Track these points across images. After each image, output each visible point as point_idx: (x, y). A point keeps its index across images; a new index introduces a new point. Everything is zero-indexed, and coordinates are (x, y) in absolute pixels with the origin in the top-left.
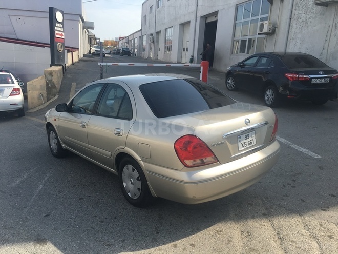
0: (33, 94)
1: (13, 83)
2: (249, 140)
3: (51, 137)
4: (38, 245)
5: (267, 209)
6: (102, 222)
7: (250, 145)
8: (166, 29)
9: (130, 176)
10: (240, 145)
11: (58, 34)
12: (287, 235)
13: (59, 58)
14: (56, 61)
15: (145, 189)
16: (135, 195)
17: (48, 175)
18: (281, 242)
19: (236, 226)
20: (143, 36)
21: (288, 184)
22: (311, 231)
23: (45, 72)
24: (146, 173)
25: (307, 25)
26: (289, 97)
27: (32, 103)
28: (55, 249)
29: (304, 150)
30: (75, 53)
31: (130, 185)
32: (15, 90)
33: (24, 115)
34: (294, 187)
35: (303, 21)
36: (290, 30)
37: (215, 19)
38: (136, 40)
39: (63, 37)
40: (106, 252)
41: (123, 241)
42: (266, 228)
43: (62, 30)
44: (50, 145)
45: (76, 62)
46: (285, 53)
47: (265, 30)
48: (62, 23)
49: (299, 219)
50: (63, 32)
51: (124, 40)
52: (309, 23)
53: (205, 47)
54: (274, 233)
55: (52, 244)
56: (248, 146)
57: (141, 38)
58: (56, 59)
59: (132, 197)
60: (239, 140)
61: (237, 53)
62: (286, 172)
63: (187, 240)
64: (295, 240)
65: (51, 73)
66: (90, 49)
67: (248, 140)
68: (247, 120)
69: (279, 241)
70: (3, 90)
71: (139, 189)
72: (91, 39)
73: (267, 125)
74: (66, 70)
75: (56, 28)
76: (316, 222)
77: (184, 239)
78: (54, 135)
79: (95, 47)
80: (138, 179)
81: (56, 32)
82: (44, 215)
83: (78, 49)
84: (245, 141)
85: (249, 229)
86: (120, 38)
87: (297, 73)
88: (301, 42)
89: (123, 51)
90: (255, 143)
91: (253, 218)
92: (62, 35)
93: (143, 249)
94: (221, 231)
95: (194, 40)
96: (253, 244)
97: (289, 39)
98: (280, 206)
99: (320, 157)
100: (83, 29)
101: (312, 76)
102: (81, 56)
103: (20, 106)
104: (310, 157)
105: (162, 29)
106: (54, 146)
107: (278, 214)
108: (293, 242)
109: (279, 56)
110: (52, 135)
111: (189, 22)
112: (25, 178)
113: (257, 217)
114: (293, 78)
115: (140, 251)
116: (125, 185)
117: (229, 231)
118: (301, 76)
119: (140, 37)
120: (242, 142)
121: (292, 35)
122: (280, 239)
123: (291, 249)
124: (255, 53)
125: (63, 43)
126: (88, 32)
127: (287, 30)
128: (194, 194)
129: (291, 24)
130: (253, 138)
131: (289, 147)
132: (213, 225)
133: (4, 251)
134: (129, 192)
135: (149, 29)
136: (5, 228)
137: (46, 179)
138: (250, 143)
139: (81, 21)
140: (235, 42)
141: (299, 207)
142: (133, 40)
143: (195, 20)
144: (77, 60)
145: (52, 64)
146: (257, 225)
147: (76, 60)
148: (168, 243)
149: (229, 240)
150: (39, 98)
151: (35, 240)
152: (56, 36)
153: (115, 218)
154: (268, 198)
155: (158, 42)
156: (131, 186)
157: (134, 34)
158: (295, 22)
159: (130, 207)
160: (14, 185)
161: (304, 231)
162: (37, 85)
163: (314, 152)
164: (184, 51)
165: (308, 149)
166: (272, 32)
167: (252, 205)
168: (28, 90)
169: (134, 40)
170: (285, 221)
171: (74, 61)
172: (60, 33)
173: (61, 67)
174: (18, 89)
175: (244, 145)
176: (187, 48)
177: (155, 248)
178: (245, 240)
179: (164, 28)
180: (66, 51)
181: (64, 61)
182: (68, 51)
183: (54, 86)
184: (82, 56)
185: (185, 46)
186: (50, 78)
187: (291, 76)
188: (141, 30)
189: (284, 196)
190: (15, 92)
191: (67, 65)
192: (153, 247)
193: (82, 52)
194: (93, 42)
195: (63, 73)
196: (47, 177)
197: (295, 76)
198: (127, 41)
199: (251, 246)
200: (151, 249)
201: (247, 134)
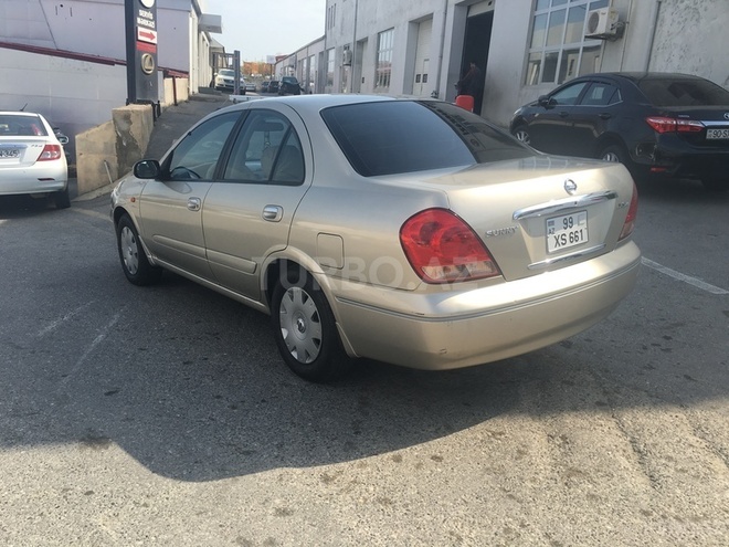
0: (88, 162)
1: (46, 134)
2: (574, 229)
3: (123, 239)
4: (89, 449)
5: (605, 393)
6: (234, 408)
7: (575, 243)
8: (379, 34)
9: (298, 313)
10: (551, 240)
11: (143, 34)
12: (654, 445)
13: (145, 85)
14: (138, 93)
15: (330, 337)
16: (308, 355)
17: (116, 316)
18: (641, 458)
19: (536, 424)
20: (328, 51)
21: (653, 345)
22: (709, 438)
23: (115, 113)
24: (334, 302)
25: (697, 16)
26: (654, 169)
27: (87, 181)
28: (127, 457)
29: (688, 279)
30: (180, 82)
31: (297, 333)
32: (48, 148)
33: (69, 206)
34: (668, 350)
35: (687, 7)
36: (658, 29)
37: (488, 9)
38: (313, 59)
39: (155, 41)
40: (242, 465)
41: (280, 446)
42: (606, 430)
43: (152, 24)
44: (122, 258)
45: (181, 102)
46: (647, 74)
47: (602, 28)
48: (153, 10)
49: (680, 415)
50: (155, 29)
51: (287, 62)
52: (701, 10)
53: (465, 70)
54: (623, 442)
55: (121, 447)
56: (568, 244)
57: (324, 55)
58: (138, 87)
59: (301, 360)
60: (549, 228)
61: (536, 82)
62: (648, 321)
63: (425, 449)
64: (673, 455)
65: (127, 117)
66: (214, 77)
67: (569, 230)
68: (569, 184)
69: (636, 457)
70: (24, 148)
71: (316, 341)
72: (216, 55)
73: (614, 200)
74: (159, 114)
75: (139, 20)
76: (721, 422)
77: (419, 447)
78: (131, 234)
79: (223, 73)
80: (315, 318)
81: (140, 29)
82: (105, 391)
83: (187, 73)
84: (563, 231)
85: (565, 431)
86: (277, 58)
87: (674, 116)
88: (682, 53)
89: (284, 83)
90: (585, 240)
91: (574, 409)
92: (151, 36)
93: (323, 463)
94: (501, 434)
95: (441, 57)
96: (576, 460)
97: (655, 48)
98: (636, 388)
99: (725, 292)
100: (199, 32)
101: (707, 123)
102: (194, 89)
103: (61, 185)
104: (702, 293)
105: (371, 33)
106: (130, 259)
107: (632, 403)
108: (670, 458)
109: (632, 79)
110: (127, 234)
111: (429, 18)
112: (66, 321)
113: (584, 409)
114: (664, 126)
115: (318, 467)
116: (285, 333)
117: (519, 434)
118: (682, 123)
119: (321, 53)
120: (557, 234)
121: (661, 39)
122: (639, 452)
123: (666, 473)
124: (577, 76)
125: (155, 56)
126: (210, 40)
127: (651, 27)
128: (443, 346)
129: (661, 15)
130: (581, 226)
131: (654, 272)
132: (481, 420)
133: (11, 459)
134: (295, 349)
135: (342, 34)
136: (16, 414)
137: (111, 325)
138: (574, 237)
139: (193, 12)
140: (531, 64)
141: (681, 390)
142: (305, 61)
143: (443, 11)
144: (185, 98)
145: (131, 100)
146: (586, 424)
147: (182, 96)
148: (381, 452)
149: (519, 451)
150: (101, 171)
151: (83, 440)
152: (140, 38)
153: (263, 401)
154: (607, 371)
155: (360, 62)
156: (298, 336)
157: (308, 46)
158: (670, 10)
159: (295, 382)
160: (41, 333)
161: (692, 439)
162: (96, 142)
163: (710, 282)
164: (418, 81)
165: (698, 276)
166: (617, 34)
167: (572, 384)
168: (78, 152)
169: (309, 59)
170: (649, 417)
171: (178, 98)
172: (149, 31)
173: (150, 106)
174: (57, 148)
175: (560, 241)
176: (425, 76)
177: (352, 462)
178: (557, 452)
179: (375, 32)
180: (160, 74)
181: (155, 93)
182: (166, 75)
183: (133, 145)
184: (196, 91)
185: (420, 71)
186: (124, 126)
187: (662, 122)
188: (325, 37)
189: (645, 368)
190: (48, 153)
191: (162, 104)
192: (347, 459)
193: (196, 80)
194: (220, 63)
195: (155, 119)
196: (114, 322)
197: (669, 122)
198: (292, 63)
199: (570, 465)
200: (342, 464)
201: (568, 217)
